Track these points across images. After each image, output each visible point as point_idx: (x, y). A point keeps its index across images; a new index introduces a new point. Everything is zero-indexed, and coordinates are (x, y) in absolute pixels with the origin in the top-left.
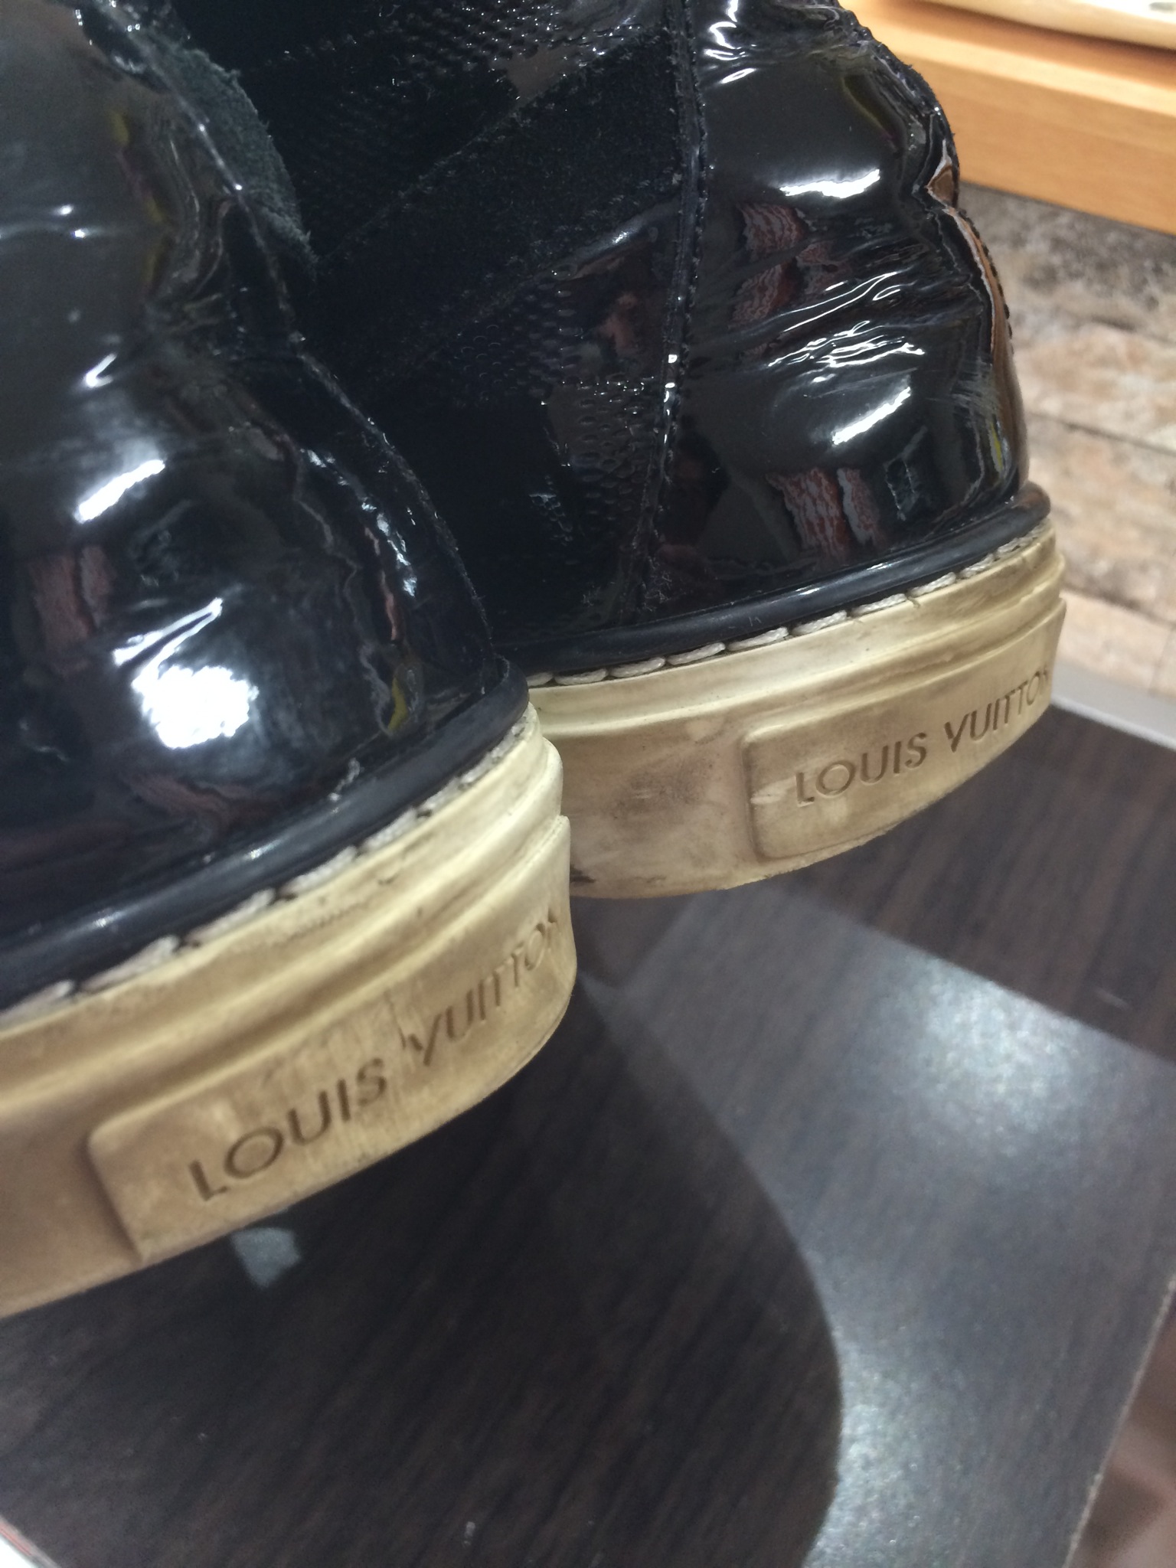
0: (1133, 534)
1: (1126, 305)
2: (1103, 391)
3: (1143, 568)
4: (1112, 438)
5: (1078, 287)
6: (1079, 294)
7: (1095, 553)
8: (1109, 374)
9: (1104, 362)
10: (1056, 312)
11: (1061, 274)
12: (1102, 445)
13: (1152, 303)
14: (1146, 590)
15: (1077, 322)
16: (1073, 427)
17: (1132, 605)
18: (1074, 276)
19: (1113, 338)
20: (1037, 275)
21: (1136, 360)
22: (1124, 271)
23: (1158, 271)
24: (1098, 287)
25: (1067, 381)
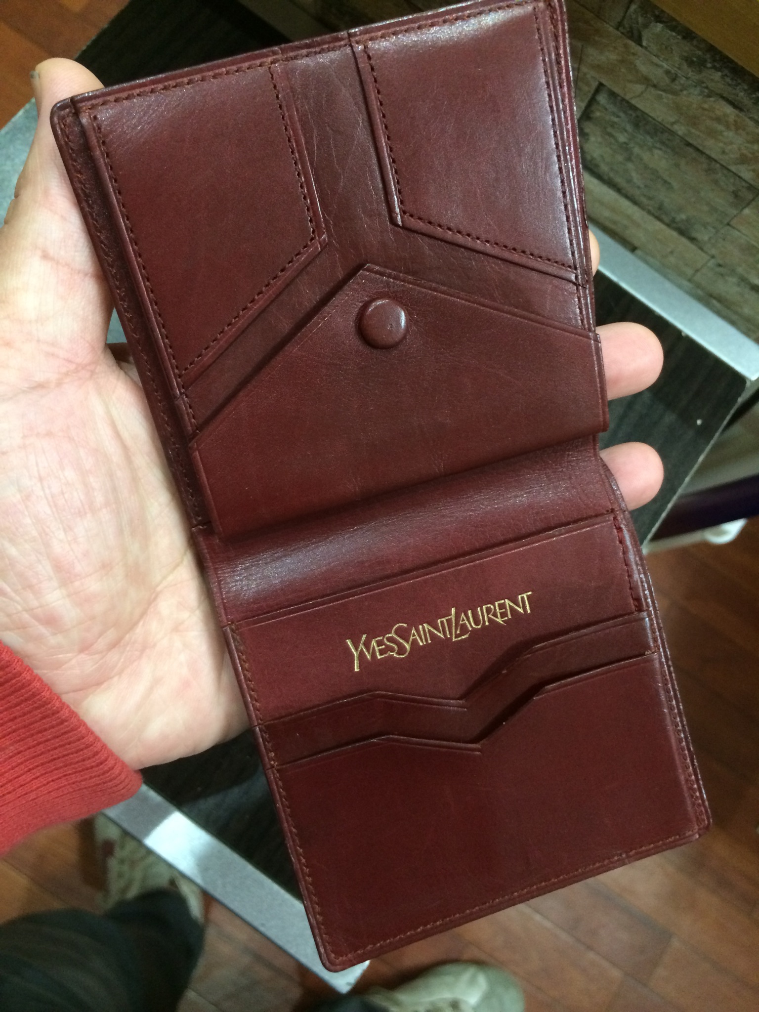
0: (705, 208)
1: (742, 97)
2: (712, 133)
3: (705, 225)
4: (709, 158)
5: (716, 76)
6: (716, 79)
7: (680, 209)
8: (720, 128)
9: (718, 120)
10: (699, 83)
11: (709, 65)
12: (703, 159)
14: (703, 236)
15: (710, 93)
16: (689, 144)
17: (693, 240)
19: (729, 110)
20: (695, 60)
21: (738, 127)
24: (728, 80)
25: (693, 121)
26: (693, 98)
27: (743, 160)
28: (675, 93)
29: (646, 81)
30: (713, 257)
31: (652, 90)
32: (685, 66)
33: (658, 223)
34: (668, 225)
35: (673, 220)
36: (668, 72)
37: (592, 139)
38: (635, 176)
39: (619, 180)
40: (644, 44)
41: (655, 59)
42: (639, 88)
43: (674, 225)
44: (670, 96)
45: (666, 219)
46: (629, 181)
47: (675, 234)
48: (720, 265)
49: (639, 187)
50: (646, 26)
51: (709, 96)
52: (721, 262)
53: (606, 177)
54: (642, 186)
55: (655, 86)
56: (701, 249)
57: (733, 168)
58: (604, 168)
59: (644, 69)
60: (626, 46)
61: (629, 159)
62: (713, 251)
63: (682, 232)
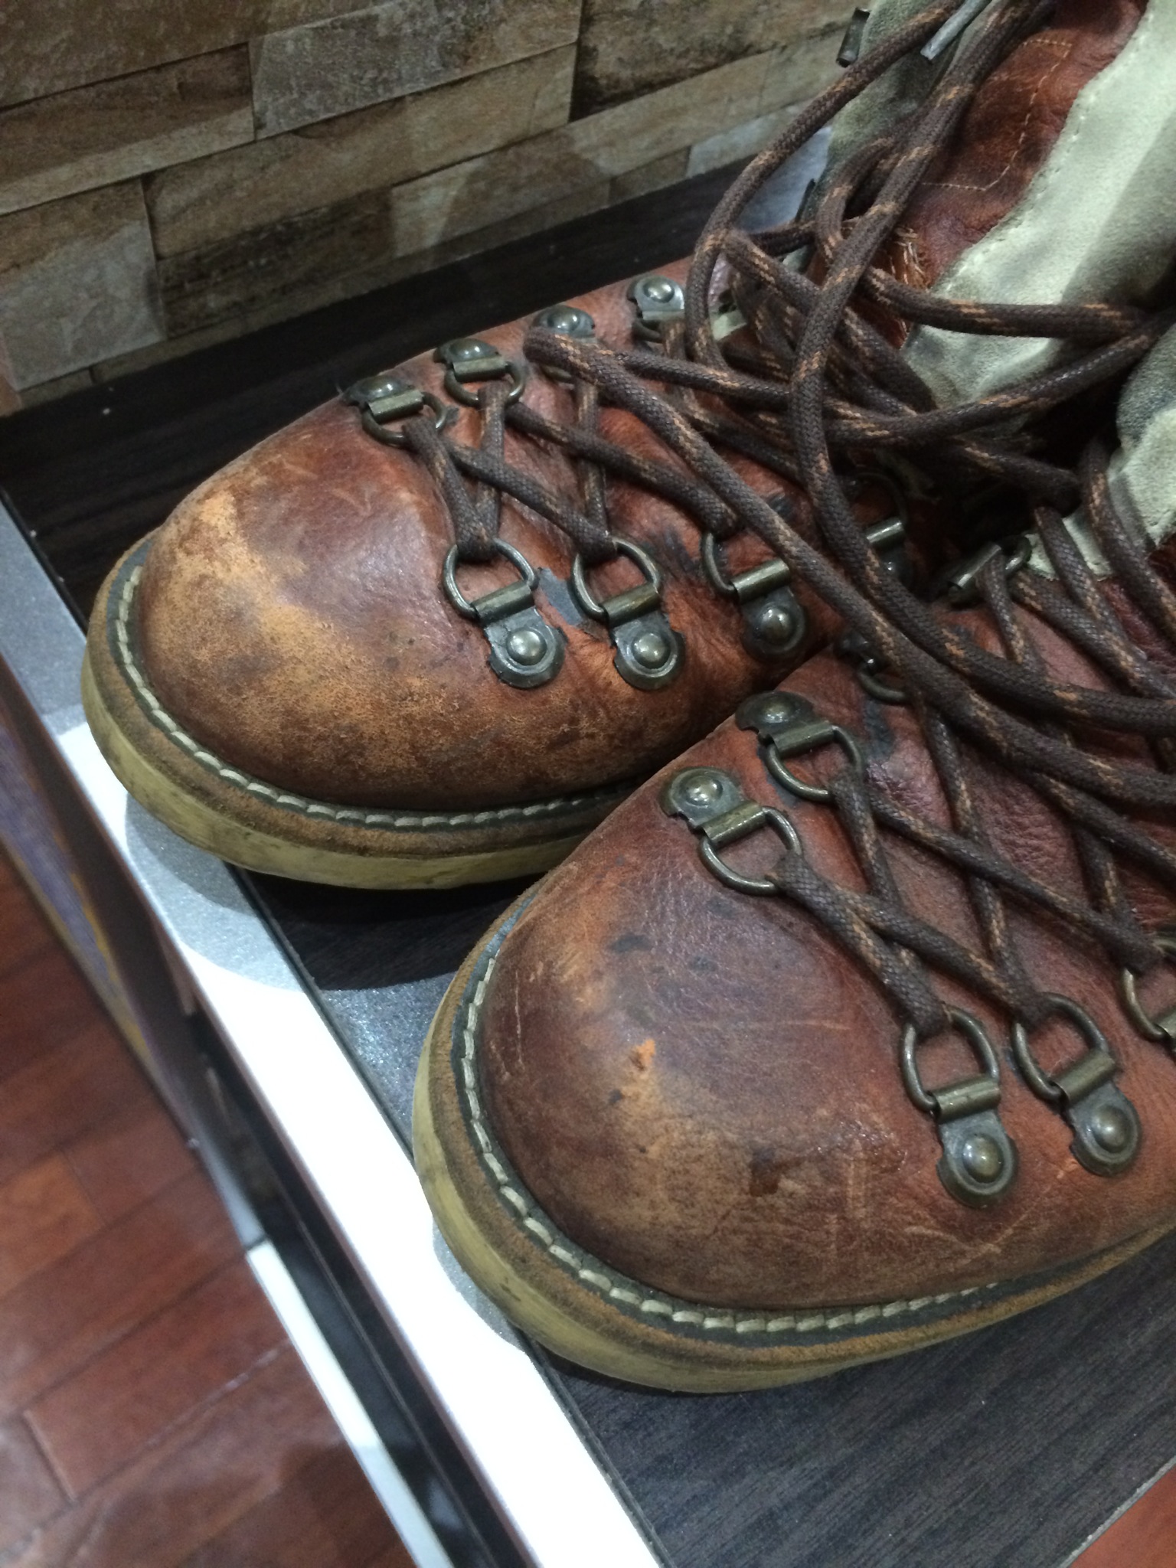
30: (774, 46)
33: (706, 76)
34: (716, 66)
35: (722, 49)
37: (602, 48)
38: (664, 40)
39: (649, 71)
43: (723, 56)
45: (711, 60)
46: (658, 56)
47: (726, 68)
48: (784, 48)
49: (672, 50)
52: (783, 43)
53: (631, 86)
54: (674, 45)
56: (759, 52)
58: (625, 74)
61: (652, 22)
62: (773, 37)
63: (732, 57)
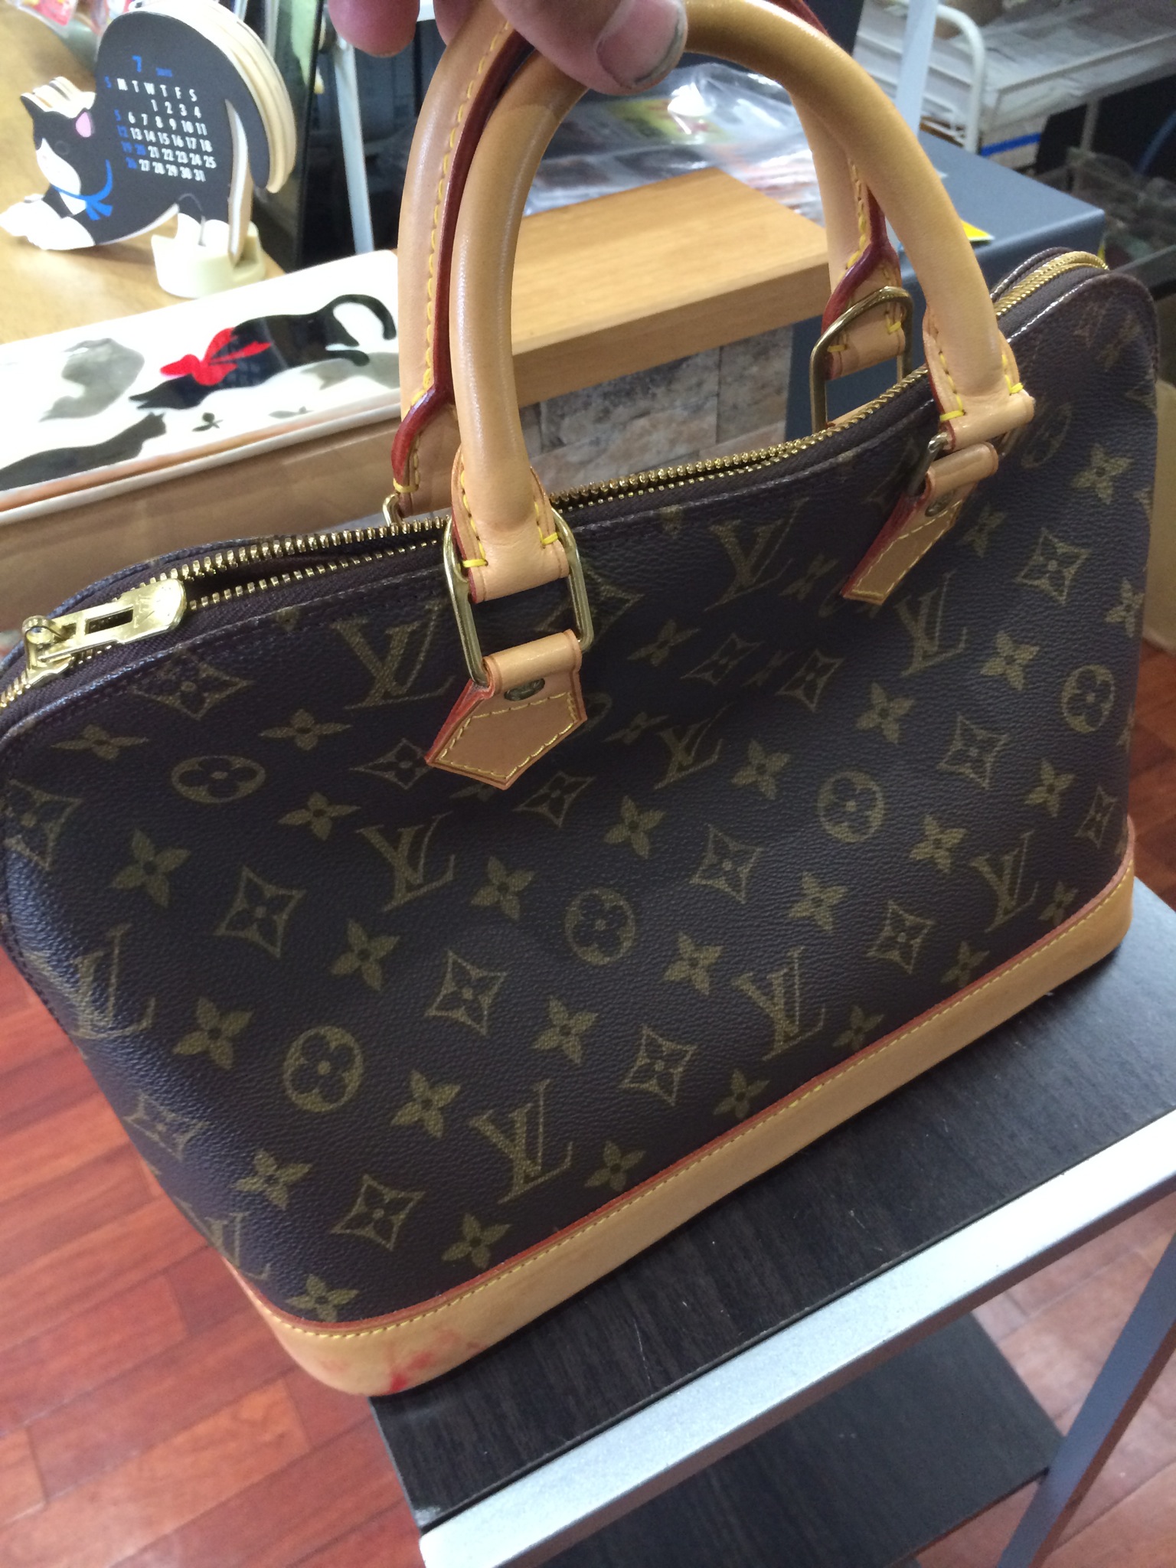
1: (643, 404)
2: (644, 449)
5: (621, 409)
6: (621, 412)
9: (641, 436)
10: (614, 426)
11: (611, 408)
13: (654, 395)
15: (624, 425)
18: (616, 406)
19: (643, 422)
20: (601, 415)
21: (654, 426)
22: (638, 389)
23: (652, 381)
24: (629, 404)
25: (627, 455)
26: (617, 441)
27: (673, 443)
28: (605, 451)
29: (583, 464)
31: (591, 466)
32: (599, 426)
36: (592, 443)
40: (565, 440)
41: (578, 444)
42: (581, 475)
44: (603, 457)
50: (558, 428)
51: (625, 427)
55: (590, 461)
57: (672, 456)
59: (574, 458)
60: (556, 457)
